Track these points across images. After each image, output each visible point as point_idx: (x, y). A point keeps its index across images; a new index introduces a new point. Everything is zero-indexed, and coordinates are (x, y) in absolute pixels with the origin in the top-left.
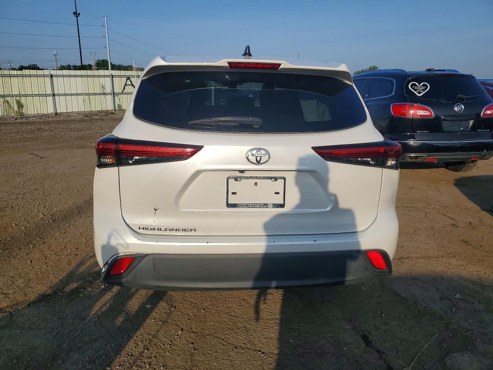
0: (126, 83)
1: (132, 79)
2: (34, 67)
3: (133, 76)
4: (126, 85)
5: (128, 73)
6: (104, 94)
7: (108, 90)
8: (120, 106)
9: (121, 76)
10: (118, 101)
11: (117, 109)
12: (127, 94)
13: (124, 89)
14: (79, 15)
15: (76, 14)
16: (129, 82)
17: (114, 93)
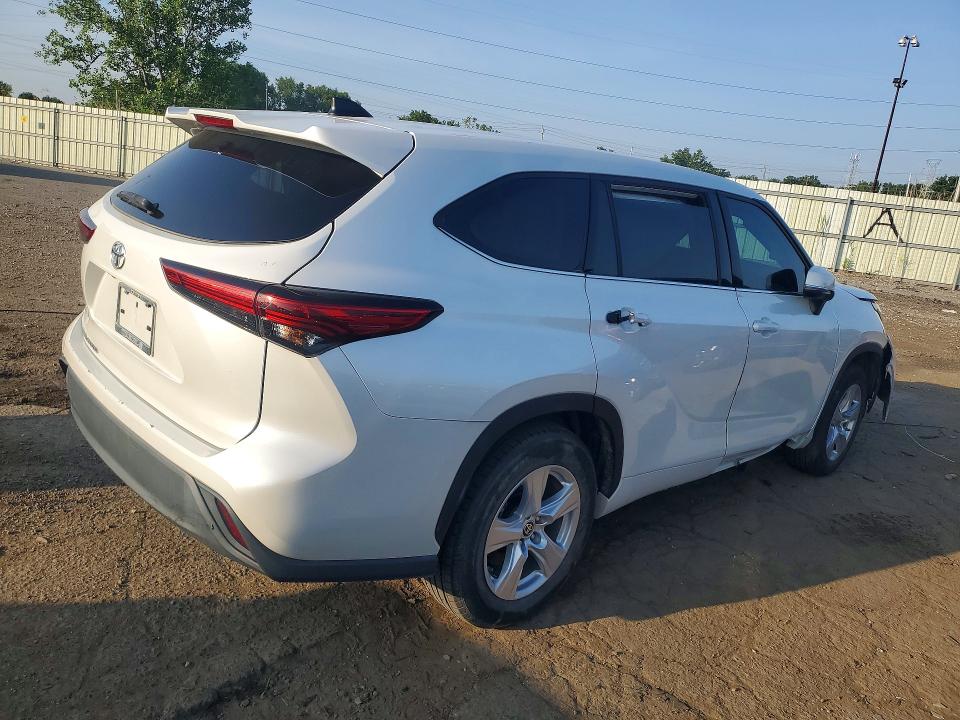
0: (879, 219)
1: (895, 214)
2: (813, 182)
3: (899, 208)
4: (877, 223)
5: (891, 199)
6: (824, 235)
7: (835, 228)
8: (849, 263)
9: (871, 205)
10: (849, 253)
11: (841, 268)
12: (875, 241)
13: (870, 230)
14: (904, 84)
15: (899, 83)
16: (885, 219)
17: (844, 237)
